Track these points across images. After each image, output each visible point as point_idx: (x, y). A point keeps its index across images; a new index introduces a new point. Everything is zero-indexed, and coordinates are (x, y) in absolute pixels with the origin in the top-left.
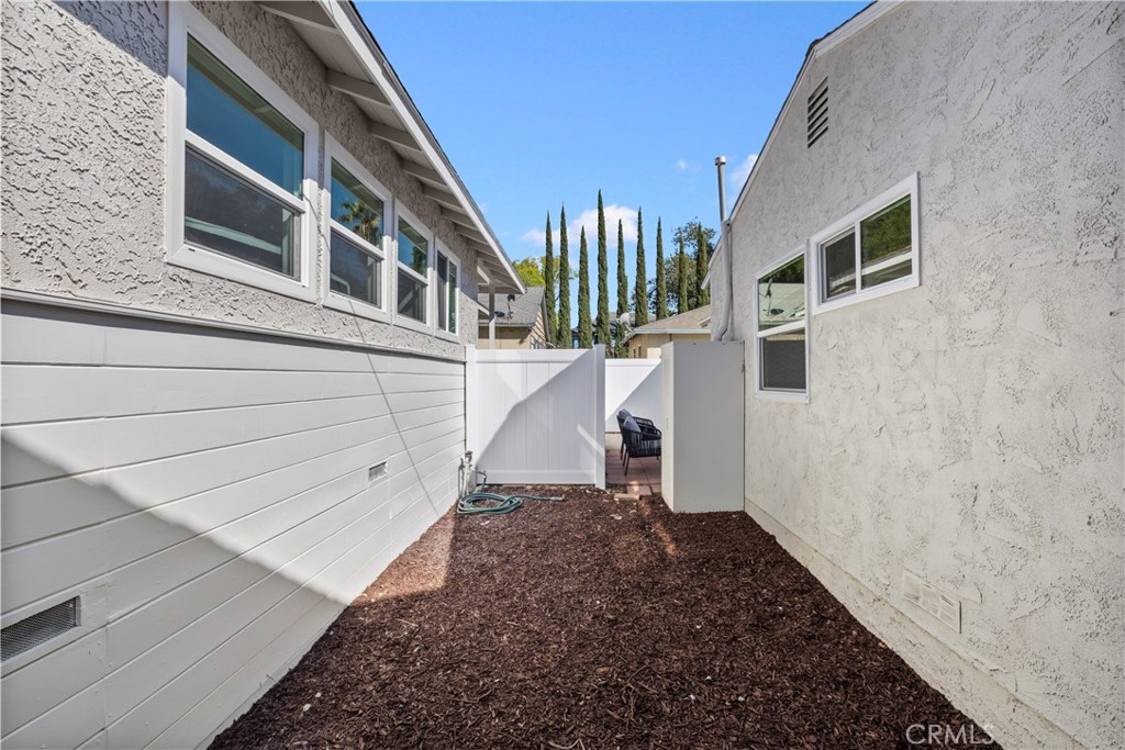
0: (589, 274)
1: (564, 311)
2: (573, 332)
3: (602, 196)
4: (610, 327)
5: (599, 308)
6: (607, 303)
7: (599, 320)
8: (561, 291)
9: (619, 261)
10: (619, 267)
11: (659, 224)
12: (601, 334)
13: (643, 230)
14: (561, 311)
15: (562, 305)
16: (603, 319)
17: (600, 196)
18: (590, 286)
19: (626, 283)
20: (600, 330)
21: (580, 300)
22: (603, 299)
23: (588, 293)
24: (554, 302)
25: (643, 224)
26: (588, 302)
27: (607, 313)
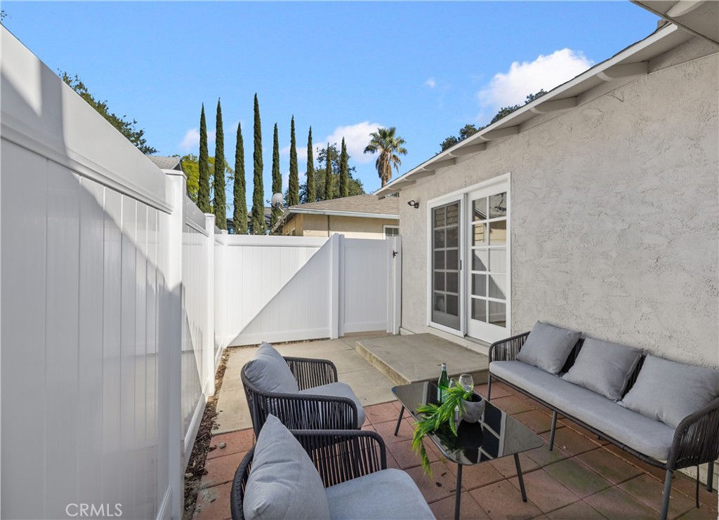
0: (245, 168)
1: (219, 200)
2: (228, 221)
3: (258, 99)
4: (265, 219)
5: (255, 200)
6: (262, 195)
7: (255, 211)
8: (215, 181)
9: (274, 160)
10: (274, 166)
11: (310, 133)
12: (256, 224)
13: (296, 136)
14: (215, 199)
15: (217, 194)
16: (259, 210)
17: (256, 100)
18: (246, 179)
19: (281, 180)
20: (255, 220)
21: (235, 191)
22: (258, 191)
23: (244, 186)
24: (208, 191)
25: (296, 132)
26: (244, 194)
27: (262, 205)
